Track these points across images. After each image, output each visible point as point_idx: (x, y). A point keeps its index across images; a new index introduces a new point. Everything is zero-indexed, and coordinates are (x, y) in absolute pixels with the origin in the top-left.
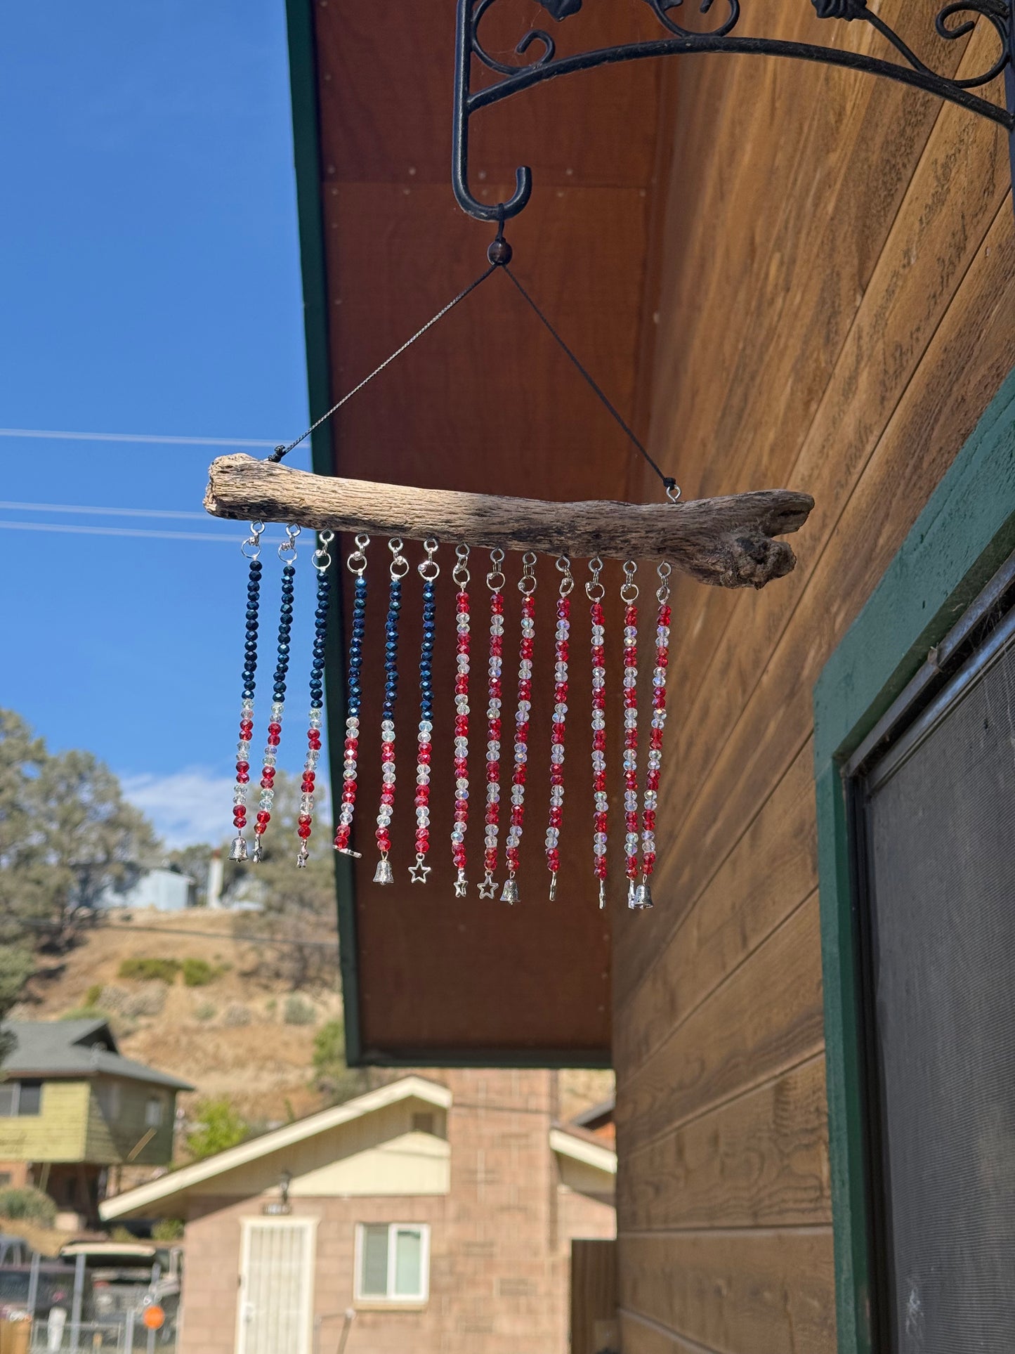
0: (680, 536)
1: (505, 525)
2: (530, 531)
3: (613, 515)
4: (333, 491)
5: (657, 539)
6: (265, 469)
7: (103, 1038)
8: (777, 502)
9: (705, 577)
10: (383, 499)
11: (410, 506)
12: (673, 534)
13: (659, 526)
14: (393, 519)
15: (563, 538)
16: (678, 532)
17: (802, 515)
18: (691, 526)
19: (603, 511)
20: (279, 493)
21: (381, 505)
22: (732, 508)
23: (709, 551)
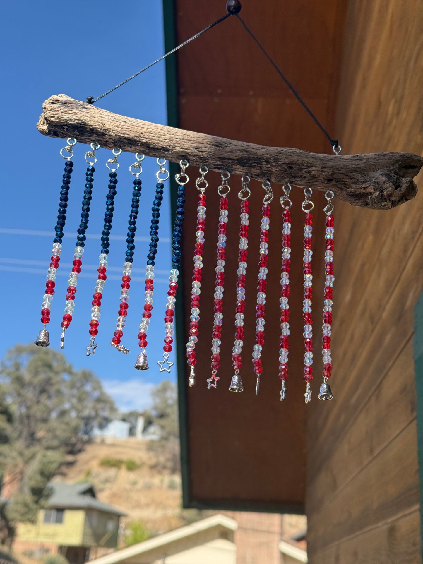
0: (343, 172)
1: (234, 154)
2: (249, 159)
3: (302, 155)
4: (124, 122)
5: (328, 172)
6: (81, 104)
7: (91, 492)
8: (404, 158)
9: (357, 200)
10: (156, 130)
11: (173, 136)
12: (339, 170)
13: (330, 165)
14: (162, 143)
15: (269, 166)
16: (342, 169)
17: (417, 169)
18: (350, 166)
19: (295, 153)
20: (89, 119)
21: (155, 133)
22: (376, 158)
23: (361, 182)
